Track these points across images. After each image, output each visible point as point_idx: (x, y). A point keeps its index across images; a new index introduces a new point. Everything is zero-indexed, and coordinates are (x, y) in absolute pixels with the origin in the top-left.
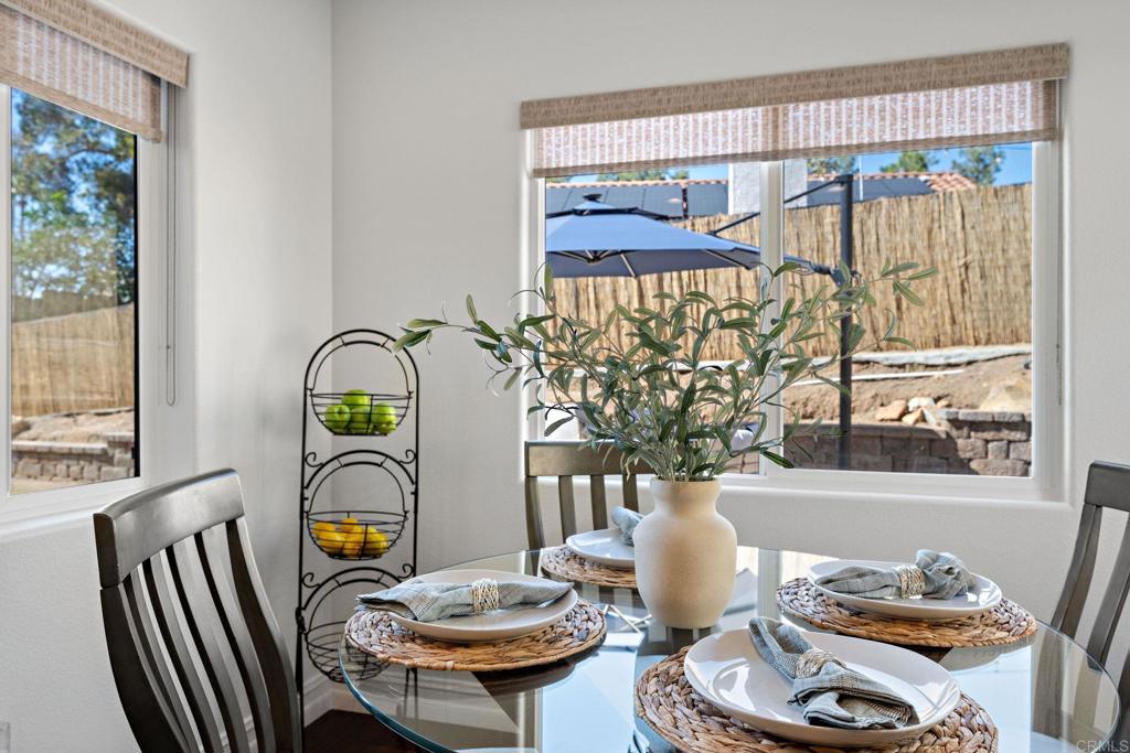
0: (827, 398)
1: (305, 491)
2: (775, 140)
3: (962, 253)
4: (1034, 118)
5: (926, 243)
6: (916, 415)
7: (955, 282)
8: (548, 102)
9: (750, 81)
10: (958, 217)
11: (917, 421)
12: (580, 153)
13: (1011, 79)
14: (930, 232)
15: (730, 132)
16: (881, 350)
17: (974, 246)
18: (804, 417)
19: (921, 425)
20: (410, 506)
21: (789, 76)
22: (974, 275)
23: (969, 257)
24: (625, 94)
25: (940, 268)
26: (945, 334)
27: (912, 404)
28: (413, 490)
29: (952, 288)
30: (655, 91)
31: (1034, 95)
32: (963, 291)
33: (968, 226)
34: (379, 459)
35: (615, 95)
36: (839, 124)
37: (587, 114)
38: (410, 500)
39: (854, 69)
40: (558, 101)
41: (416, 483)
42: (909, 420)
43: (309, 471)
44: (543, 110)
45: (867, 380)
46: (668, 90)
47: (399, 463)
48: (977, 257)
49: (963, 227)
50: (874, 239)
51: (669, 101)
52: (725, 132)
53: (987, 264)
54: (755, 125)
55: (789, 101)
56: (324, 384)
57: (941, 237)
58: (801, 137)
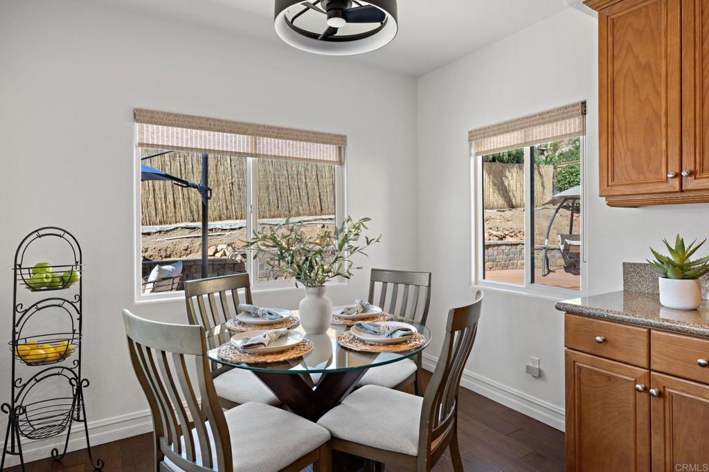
0: (177, 247)
1: (16, 328)
2: (256, 149)
3: (230, 178)
4: (336, 157)
5: (215, 171)
6: (222, 252)
7: (228, 190)
8: (152, 112)
9: (249, 125)
10: (229, 161)
11: (222, 256)
12: (165, 139)
13: (330, 144)
14: (217, 166)
15: (237, 142)
16: (195, 221)
17: (236, 175)
18: (166, 257)
19: (224, 257)
20: (77, 327)
21: (264, 126)
22: (236, 187)
23: (234, 180)
24: (193, 117)
25: (222, 184)
26: (224, 214)
27: (219, 248)
28: (78, 317)
29: (226, 193)
30: (208, 119)
31: (336, 150)
32: (231, 195)
33: (233, 166)
34: (60, 302)
35: (188, 116)
36: (278, 147)
37: (174, 123)
38: (77, 323)
39: (287, 129)
40: (158, 112)
41: (80, 313)
42: (218, 255)
43: (18, 316)
44: (149, 115)
45: (196, 237)
46: (214, 120)
47: (71, 303)
48: (237, 180)
49: (231, 166)
50: (191, 166)
51: (214, 125)
52: (235, 143)
53: (241, 183)
54: (248, 142)
55: (261, 136)
56: (29, 261)
57: (221, 169)
58: (265, 150)
